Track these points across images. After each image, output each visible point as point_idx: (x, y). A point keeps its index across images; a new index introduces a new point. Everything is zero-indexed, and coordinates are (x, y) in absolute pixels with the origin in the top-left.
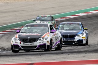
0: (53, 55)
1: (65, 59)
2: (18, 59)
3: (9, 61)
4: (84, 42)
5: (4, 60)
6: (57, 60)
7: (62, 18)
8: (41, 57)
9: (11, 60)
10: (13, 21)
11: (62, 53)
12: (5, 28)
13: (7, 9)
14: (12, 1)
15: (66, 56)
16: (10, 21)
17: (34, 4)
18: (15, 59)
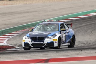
0: (67, 52)
1: (78, 55)
2: (35, 55)
3: (28, 57)
4: (56, 45)
5: (23, 56)
6: (71, 56)
7: (75, 18)
8: (56, 53)
9: (29, 56)
10: (31, 21)
11: (76, 50)
12: (24, 27)
13: (25, 10)
14: (30, 3)
15: (79, 52)
16: (28, 21)
17: (50, 5)
18: (33, 55)
